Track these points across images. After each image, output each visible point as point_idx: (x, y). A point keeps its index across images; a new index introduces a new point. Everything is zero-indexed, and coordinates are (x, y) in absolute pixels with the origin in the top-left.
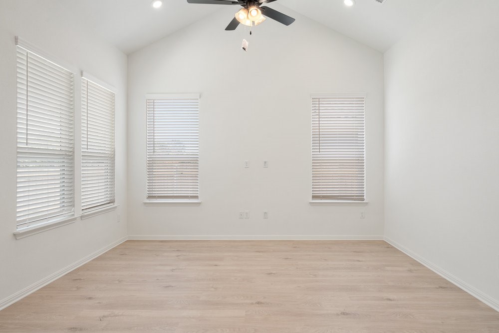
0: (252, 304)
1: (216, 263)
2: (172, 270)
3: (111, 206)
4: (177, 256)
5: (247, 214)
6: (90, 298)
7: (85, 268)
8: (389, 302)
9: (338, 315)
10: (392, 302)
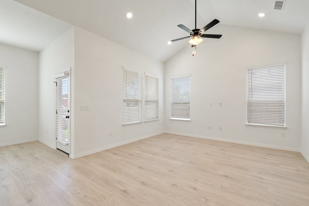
0: (188, 162)
1: (188, 146)
2: (170, 145)
3: (157, 119)
4: (176, 141)
5: (211, 127)
6: (140, 148)
7: (145, 139)
8: (260, 179)
9: (222, 176)
10: (262, 180)
